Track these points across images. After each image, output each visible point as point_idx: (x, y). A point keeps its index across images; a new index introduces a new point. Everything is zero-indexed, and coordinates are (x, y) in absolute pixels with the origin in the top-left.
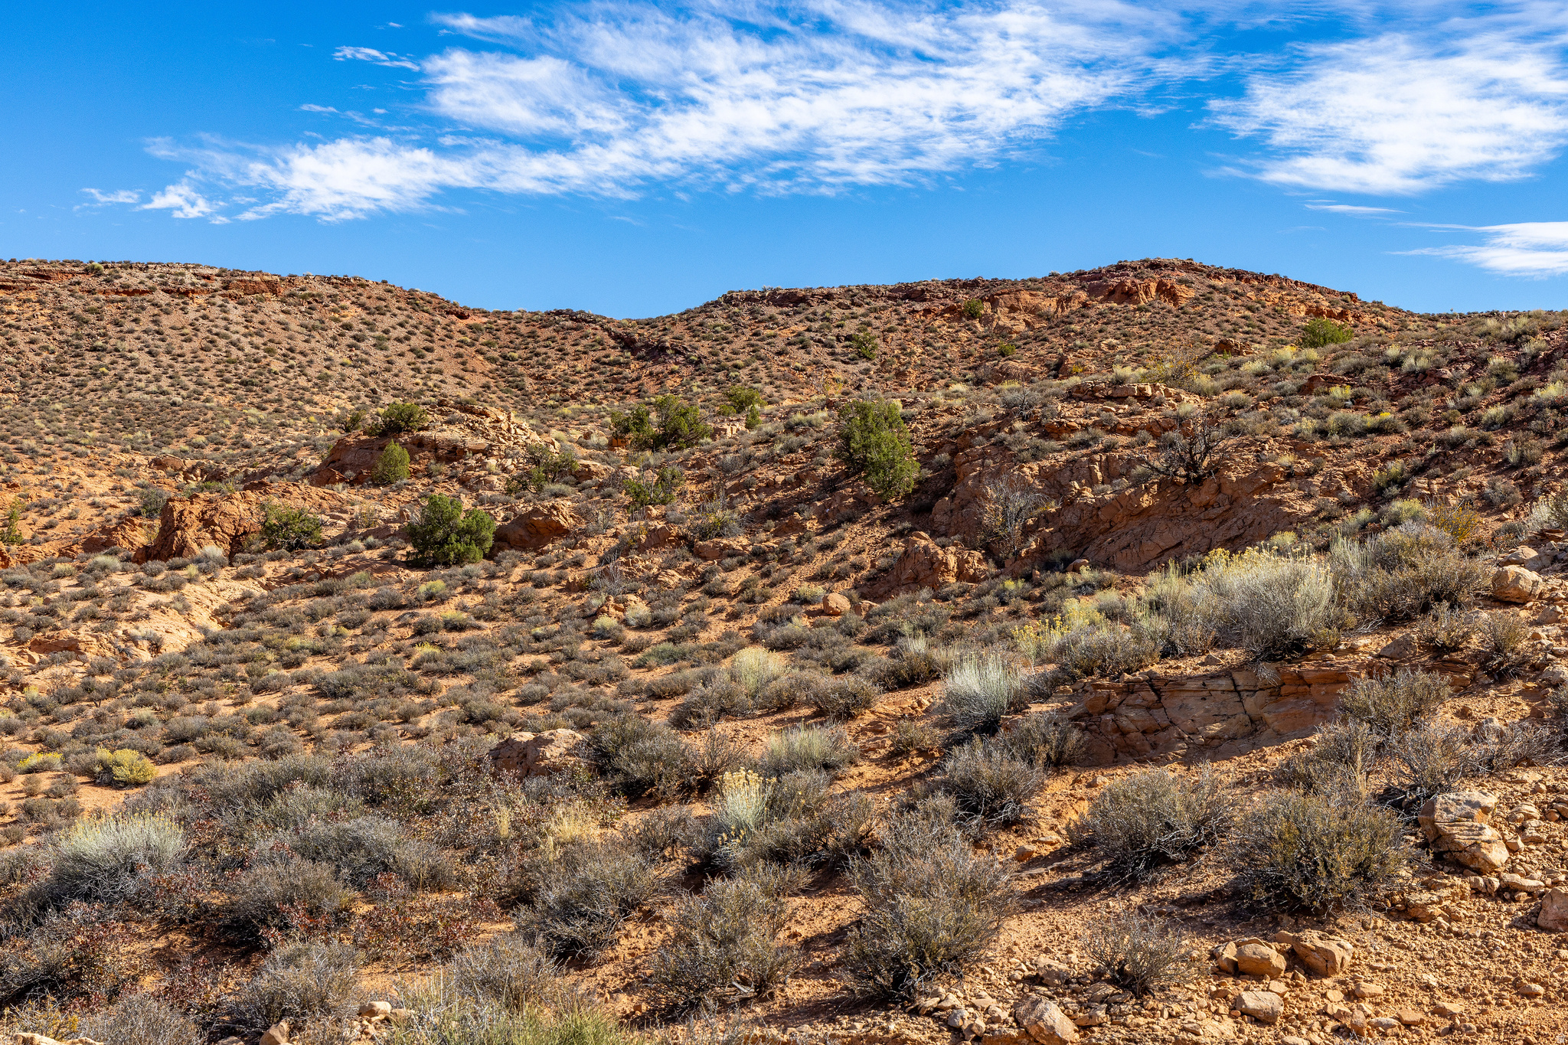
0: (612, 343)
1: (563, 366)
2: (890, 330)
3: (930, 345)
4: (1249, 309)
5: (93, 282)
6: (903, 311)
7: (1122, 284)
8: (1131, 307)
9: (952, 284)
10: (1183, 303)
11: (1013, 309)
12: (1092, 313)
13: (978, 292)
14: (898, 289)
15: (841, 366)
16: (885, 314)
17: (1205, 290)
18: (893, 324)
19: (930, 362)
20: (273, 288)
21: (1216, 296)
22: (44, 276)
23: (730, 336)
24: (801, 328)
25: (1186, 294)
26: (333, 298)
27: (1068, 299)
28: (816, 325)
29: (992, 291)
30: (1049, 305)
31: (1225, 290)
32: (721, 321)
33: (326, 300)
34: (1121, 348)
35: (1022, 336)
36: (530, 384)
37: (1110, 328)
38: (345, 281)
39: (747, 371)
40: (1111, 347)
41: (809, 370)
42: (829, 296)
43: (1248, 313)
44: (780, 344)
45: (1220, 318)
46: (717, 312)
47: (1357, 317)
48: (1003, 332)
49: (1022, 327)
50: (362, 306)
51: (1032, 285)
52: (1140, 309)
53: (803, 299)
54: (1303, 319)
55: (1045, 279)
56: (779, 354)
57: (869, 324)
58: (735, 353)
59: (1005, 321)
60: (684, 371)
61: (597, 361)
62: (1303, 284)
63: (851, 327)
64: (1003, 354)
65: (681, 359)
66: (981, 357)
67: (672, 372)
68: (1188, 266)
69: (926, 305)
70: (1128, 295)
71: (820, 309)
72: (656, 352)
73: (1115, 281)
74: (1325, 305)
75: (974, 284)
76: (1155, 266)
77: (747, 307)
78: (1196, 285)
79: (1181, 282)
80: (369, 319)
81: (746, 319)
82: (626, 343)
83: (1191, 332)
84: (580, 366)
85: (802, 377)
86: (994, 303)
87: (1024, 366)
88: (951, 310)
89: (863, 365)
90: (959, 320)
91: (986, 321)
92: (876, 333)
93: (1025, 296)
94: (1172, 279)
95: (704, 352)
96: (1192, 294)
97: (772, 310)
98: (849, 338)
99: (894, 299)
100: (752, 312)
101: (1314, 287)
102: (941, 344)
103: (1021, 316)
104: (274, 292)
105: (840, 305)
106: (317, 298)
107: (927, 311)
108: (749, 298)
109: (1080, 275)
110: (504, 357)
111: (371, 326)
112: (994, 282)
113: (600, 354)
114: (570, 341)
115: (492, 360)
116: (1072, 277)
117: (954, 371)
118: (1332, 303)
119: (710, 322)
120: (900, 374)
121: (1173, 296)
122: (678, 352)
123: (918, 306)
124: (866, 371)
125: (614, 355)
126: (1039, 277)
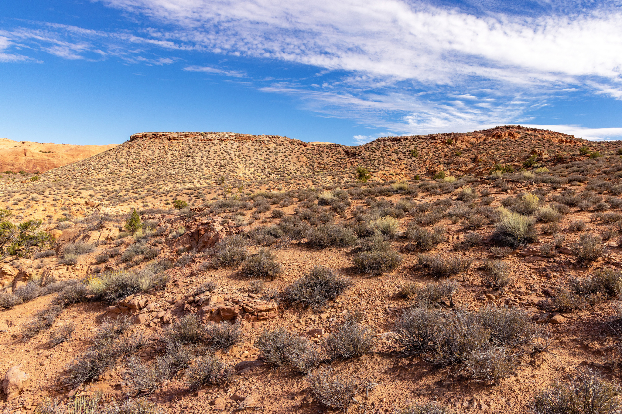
0: (343, 153)
1: (327, 160)
2: (424, 148)
3: (435, 153)
4: (539, 140)
5: (200, 137)
6: (428, 143)
7: (497, 133)
8: (500, 140)
9: (444, 134)
10: (517, 139)
11: (462, 141)
12: (487, 142)
13: (452, 137)
14: (428, 136)
15: (406, 159)
16: (423, 144)
17: (524, 135)
18: (425, 147)
19: (434, 158)
20: (250, 138)
21: (528, 136)
22: (187, 136)
23: (376, 151)
24: (397, 148)
25: (518, 136)
26: (268, 141)
27: (480, 138)
28: (401, 147)
29: (456, 136)
30: (473, 140)
31: (531, 135)
32: (374, 146)
33: (266, 142)
34: (496, 153)
35: (465, 150)
36: (316, 165)
37: (493, 147)
38: (273, 137)
39: (377, 161)
40: (492, 152)
41: (396, 160)
42: (407, 139)
43: (539, 141)
44: (390, 153)
45: (529, 143)
46: (374, 144)
47: (575, 143)
48: (459, 149)
49: (465, 147)
50: (276, 143)
51: (468, 134)
52: (503, 141)
53: (399, 140)
54: (557, 143)
55: (473, 133)
56: (389, 156)
57: (417, 147)
58: (376, 155)
59: (459, 145)
60: (360, 161)
61: (337, 158)
62: (556, 133)
63: (412, 148)
64: (457, 155)
65: (360, 157)
66: (450, 156)
67: (356, 161)
68: (519, 127)
69: (435, 141)
70: (499, 137)
71: (403, 142)
72: (354, 155)
73: (495, 133)
74: (564, 139)
75: (451, 134)
76: (508, 127)
77: (383, 142)
78: (521, 133)
79: (516, 132)
80: (276, 147)
81: (382, 145)
82: (347, 153)
83: (520, 148)
84: (332, 159)
85: (393, 163)
86: (456, 140)
87: (463, 159)
88: (443, 142)
89: (413, 159)
90: (445, 145)
91: (453, 145)
92: (419, 149)
93: (466, 138)
94: (513, 131)
95: (367, 155)
96: (520, 136)
97: (390, 143)
98: (410, 151)
99: (426, 139)
100: (384, 143)
101: (560, 134)
102: (439, 152)
103: (464, 143)
104: (250, 140)
105: (410, 141)
106: (264, 141)
107: (436, 143)
108: (384, 140)
109: (484, 131)
110: (312, 157)
111: (275, 149)
112: (457, 134)
113: (339, 156)
114: (332, 152)
115: (308, 158)
116: (481, 132)
117: (441, 161)
118: (566, 138)
119: (372, 146)
120: (425, 162)
121: (514, 136)
122: (359, 155)
123: (433, 141)
124: (414, 161)
125: (342, 156)
126: (471, 132)
